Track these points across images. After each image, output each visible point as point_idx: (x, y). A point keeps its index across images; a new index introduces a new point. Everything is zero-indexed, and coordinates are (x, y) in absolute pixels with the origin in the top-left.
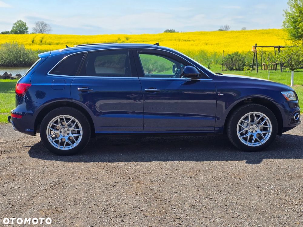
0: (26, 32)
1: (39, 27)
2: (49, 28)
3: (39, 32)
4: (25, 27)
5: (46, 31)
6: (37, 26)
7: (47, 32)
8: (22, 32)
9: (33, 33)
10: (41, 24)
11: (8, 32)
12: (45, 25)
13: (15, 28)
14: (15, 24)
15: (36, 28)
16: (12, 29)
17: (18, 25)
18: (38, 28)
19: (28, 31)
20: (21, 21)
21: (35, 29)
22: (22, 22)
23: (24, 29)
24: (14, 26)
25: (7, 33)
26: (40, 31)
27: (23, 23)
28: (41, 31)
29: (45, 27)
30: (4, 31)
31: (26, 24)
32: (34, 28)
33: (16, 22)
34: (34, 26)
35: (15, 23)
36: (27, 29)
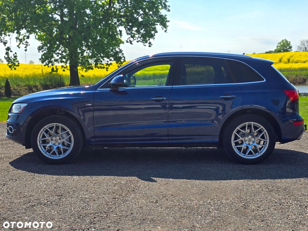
0: (290, 51)
1: (304, 45)
3: (304, 50)
4: (289, 46)
6: (302, 44)
8: (286, 51)
9: (297, 51)
10: (306, 42)
11: (272, 51)
13: (279, 47)
14: (279, 43)
15: (301, 46)
16: (276, 48)
17: (282, 43)
18: (303, 46)
19: (292, 50)
20: (285, 40)
21: (299, 48)
22: (287, 41)
23: (288, 48)
24: (278, 45)
25: (270, 52)
26: (304, 49)
27: (288, 42)
28: (306, 50)
30: (268, 51)
31: (290, 42)
32: (299, 46)
33: (281, 41)
35: (279, 42)
36: (291, 47)
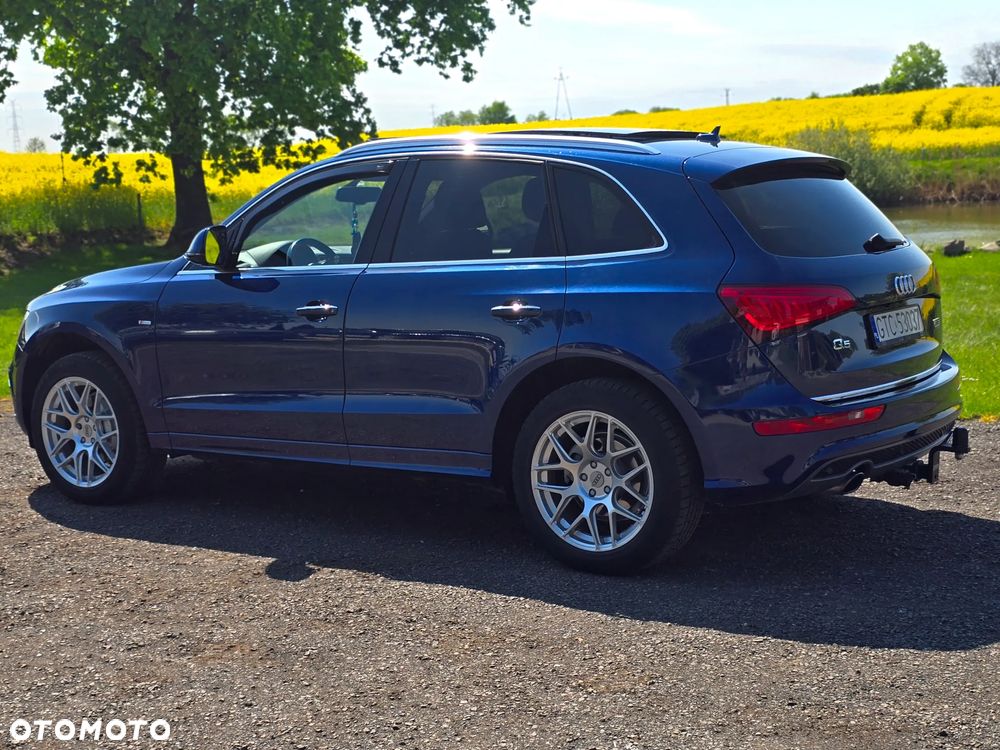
0: (939, 83)
1: (989, 63)
3: (987, 82)
4: (937, 67)
6: (981, 60)
8: (925, 84)
9: (961, 86)
10: (993, 52)
11: (876, 87)
13: (899, 72)
14: (899, 59)
15: (976, 67)
16: (889, 76)
17: (910, 59)
18: (984, 67)
19: (945, 81)
20: (922, 45)
21: (970, 72)
22: (927, 48)
23: (931, 73)
24: (898, 65)
25: (870, 90)
26: (989, 76)
27: (931, 52)
28: (993, 79)
30: (861, 85)
31: (938, 52)
32: (969, 67)
33: (906, 49)
34: (970, 61)
35: (900, 55)
36: (941, 72)
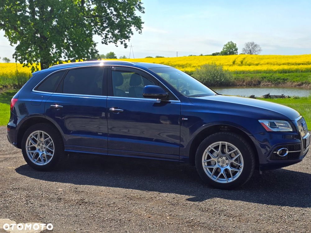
0: (236, 53)
1: (249, 48)
2: (259, 49)
4: (235, 48)
5: (256, 51)
6: (247, 46)
7: (257, 53)
8: (232, 53)
9: (242, 54)
10: (251, 45)
11: (219, 53)
12: (256, 46)
13: (225, 49)
14: (225, 46)
15: (246, 49)
16: (222, 50)
17: (228, 46)
18: (248, 49)
19: (237, 52)
20: (231, 42)
21: (244, 50)
22: (233, 43)
23: (234, 50)
24: (225, 47)
25: (217, 54)
26: (249, 51)
27: (234, 44)
28: (250, 53)
29: (255, 48)
30: (215, 52)
31: (236, 44)
32: (244, 49)
33: (227, 43)
34: (244, 47)
35: (225, 44)
36: (236, 50)
